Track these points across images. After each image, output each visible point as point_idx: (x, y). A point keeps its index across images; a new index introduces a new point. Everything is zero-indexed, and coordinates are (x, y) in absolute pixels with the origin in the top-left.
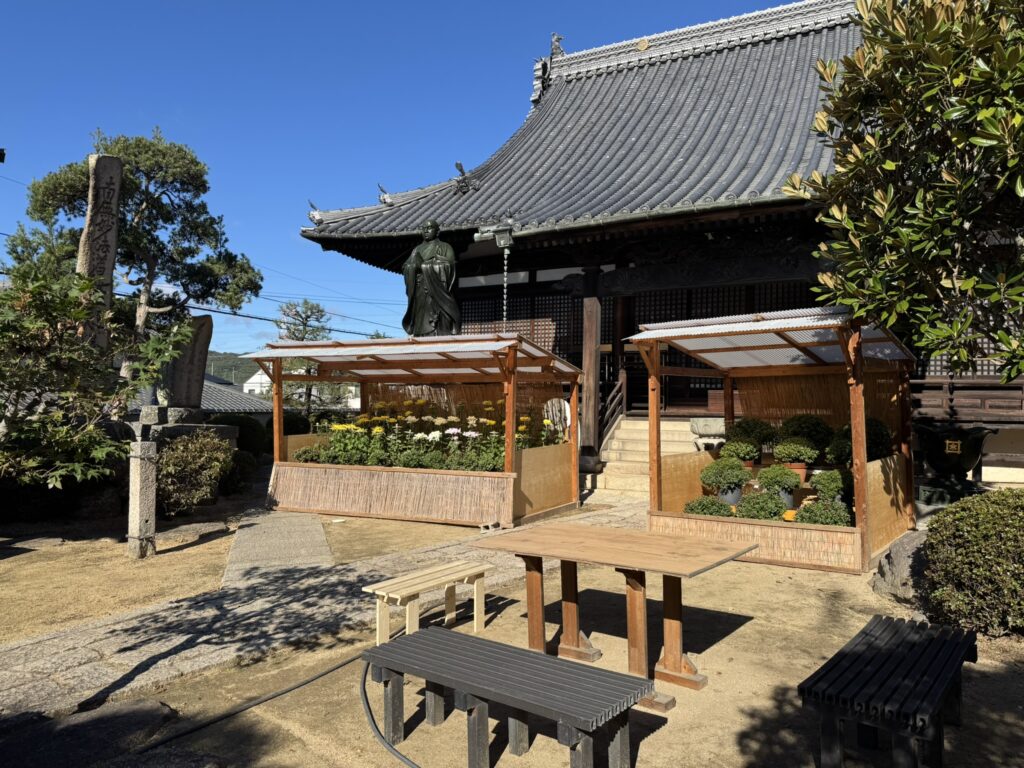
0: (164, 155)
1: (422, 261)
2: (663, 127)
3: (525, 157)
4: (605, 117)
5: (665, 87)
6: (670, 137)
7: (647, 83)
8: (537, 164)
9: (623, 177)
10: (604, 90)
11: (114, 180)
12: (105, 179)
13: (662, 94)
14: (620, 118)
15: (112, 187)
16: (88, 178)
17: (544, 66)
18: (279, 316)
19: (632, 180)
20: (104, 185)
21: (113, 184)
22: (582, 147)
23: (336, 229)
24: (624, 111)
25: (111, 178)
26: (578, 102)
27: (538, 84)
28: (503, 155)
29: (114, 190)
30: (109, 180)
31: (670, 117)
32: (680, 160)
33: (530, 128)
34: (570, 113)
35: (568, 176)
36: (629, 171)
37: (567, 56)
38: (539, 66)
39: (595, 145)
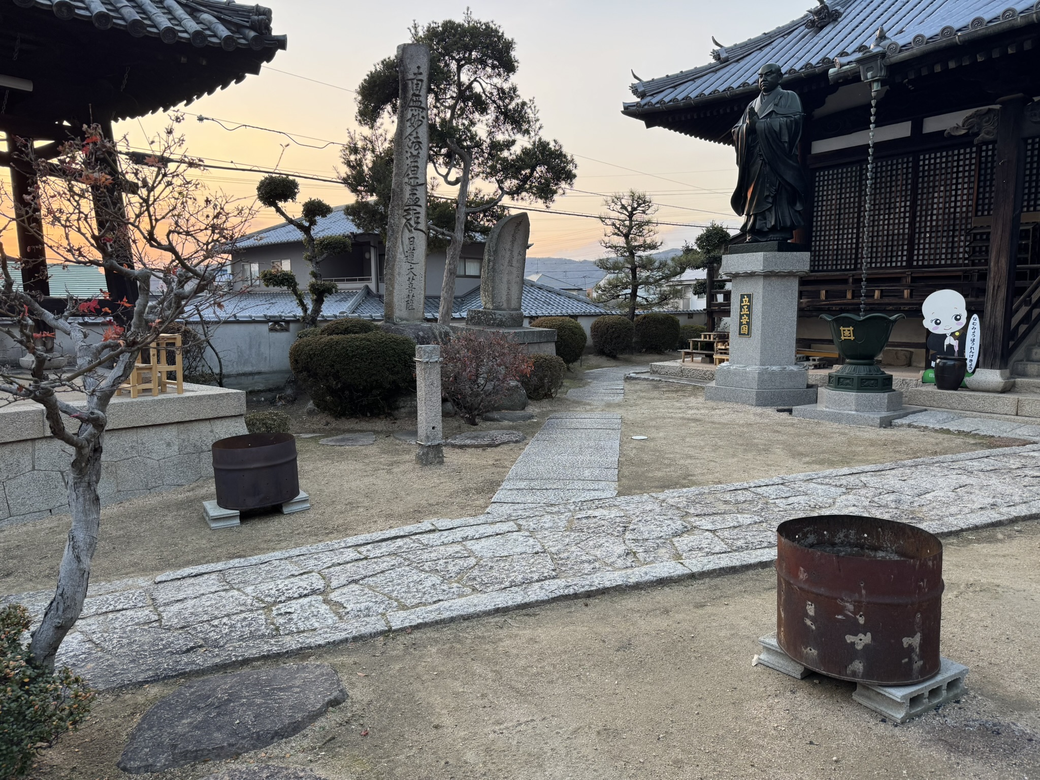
11: (421, 71)
12: (413, 69)
15: (420, 77)
18: (604, 211)
20: (412, 76)
21: (421, 74)
25: (419, 67)
29: (422, 81)
30: (416, 70)
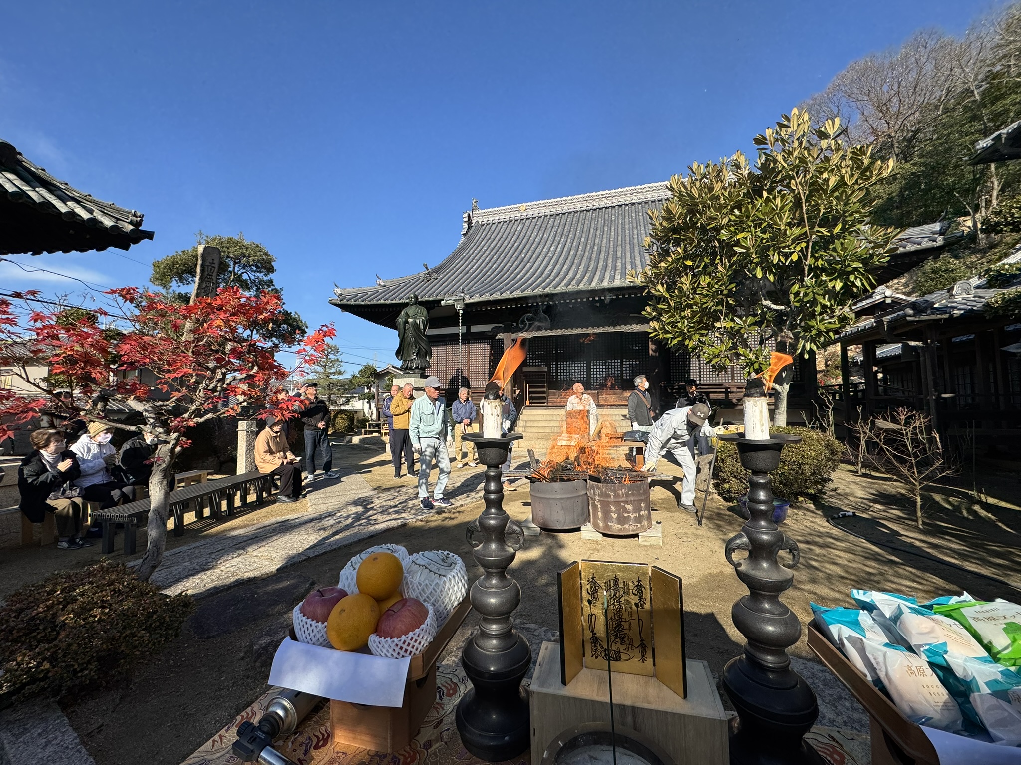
0: (247, 248)
1: (409, 317)
2: (538, 251)
3: (462, 262)
4: (505, 244)
5: (536, 230)
6: (542, 256)
7: (525, 228)
8: (469, 266)
9: (521, 274)
10: (502, 230)
11: (215, 262)
12: (209, 260)
13: (535, 234)
14: (513, 245)
15: (213, 266)
16: (197, 260)
17: (469, 215)
19: (527, 276)
20: (208, 264)
21: (214, 264)
22: (494, 259)
23: (351, 299)
24: (515, 242)
25: (213, 260)
26: (488, 236)
27: (466, 225)
28: (450, 261)
30: (211, 262)
31: (541, 246)
32: (550, 267)
33: (463, 248)
34: (485, 241)
35: (489, 273)
36: (523, 272)
37: (481, 211)
38: (466, 215)
39: (501, 258)
